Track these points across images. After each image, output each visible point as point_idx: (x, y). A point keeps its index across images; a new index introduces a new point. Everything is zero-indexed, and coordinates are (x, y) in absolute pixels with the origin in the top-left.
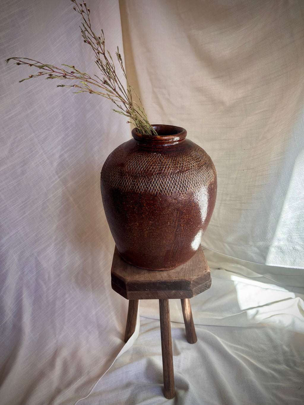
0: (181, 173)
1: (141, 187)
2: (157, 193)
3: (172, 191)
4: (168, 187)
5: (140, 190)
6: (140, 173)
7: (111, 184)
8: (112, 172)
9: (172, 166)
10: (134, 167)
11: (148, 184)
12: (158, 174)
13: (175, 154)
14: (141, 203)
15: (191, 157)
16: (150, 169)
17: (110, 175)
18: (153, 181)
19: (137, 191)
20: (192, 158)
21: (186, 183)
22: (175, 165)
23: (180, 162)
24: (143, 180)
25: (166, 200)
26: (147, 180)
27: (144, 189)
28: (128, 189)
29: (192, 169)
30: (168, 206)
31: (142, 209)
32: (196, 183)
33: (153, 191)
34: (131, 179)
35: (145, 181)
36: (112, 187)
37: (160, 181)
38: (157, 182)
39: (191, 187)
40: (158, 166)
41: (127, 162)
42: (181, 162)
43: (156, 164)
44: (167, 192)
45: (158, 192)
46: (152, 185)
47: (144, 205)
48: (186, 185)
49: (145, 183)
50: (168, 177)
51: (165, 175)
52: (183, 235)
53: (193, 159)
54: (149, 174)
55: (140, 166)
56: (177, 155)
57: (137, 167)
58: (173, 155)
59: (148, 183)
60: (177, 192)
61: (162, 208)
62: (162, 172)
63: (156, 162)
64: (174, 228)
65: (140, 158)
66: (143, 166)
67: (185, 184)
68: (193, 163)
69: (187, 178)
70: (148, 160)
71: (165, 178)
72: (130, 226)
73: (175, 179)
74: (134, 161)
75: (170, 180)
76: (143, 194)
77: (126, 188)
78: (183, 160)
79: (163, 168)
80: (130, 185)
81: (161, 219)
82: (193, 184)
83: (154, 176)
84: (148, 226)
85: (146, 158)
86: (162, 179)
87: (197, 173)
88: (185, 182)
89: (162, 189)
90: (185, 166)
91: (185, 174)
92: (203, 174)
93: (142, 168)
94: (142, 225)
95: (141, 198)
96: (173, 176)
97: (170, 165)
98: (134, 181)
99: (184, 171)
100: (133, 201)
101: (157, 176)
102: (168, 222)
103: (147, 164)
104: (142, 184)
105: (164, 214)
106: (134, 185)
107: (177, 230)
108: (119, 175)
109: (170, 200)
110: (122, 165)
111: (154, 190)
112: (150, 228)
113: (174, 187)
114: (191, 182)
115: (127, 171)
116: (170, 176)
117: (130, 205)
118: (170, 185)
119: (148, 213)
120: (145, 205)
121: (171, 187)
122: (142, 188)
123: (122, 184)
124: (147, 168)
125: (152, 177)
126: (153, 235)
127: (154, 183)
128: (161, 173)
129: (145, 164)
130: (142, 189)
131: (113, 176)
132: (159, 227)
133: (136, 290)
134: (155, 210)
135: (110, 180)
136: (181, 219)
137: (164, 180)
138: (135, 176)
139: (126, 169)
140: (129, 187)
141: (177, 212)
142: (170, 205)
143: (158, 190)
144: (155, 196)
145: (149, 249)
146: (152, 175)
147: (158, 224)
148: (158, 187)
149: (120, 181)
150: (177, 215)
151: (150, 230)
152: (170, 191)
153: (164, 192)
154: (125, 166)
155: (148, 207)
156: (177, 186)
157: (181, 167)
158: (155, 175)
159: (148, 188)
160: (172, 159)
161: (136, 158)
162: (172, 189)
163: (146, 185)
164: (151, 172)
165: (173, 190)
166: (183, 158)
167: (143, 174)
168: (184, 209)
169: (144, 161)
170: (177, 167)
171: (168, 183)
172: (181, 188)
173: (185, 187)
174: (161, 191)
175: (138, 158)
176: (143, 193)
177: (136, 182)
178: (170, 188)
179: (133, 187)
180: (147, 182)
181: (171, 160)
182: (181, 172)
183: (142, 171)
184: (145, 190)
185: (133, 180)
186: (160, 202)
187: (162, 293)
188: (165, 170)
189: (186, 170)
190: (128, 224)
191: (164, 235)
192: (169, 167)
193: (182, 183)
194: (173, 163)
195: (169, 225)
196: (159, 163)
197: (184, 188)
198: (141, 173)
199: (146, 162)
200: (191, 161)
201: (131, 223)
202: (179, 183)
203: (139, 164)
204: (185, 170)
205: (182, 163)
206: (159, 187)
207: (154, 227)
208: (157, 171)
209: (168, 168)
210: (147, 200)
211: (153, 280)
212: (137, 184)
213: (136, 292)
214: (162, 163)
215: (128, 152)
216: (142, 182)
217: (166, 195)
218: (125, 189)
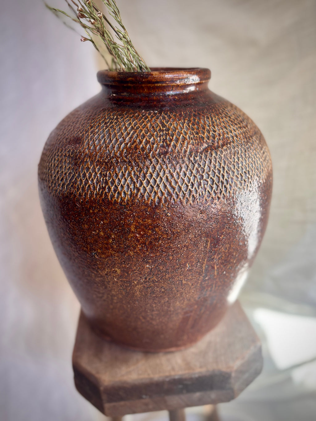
0: (212, 150)
1: (122, 187)
2: (160, 199)
3: (194, 193)
4: (186, 184)
5: (119, 194)
6: (118, 154)
7: (55, 184)
8: (55, 159)
9: (192, 136)
10: (103, 143)
11: (137, 179)
12: (159, 155)
13: (195, 111)
14: (124, 225)
15: (228, 118)
16: (141, 146)
17: (51, 165)
18: (151, 173)
19: (113, 196)
20: (230, 120)
21: (225, 174)
22: (197, 133)
23: (208, 128)
24: (125, 172)
25: (181, 216)
26: (134, 171)
27: (129, 193)
28: (92, 194)
29: (233, 142)
30: (187, 229)
31: (127, 239)
32: (245, 172)
33: (150, 196)
34: (97, 170)
35: (130, 173)
36: (56, 190)
37: (167, 171)
38: (158, 175)
39: (235, 183)
40: (160, 137)
41: (86, 132)
42: (209, 126)
43: (155, 133)
44: (184, 197)
45: (163, 197)
46: (148, 182)
47: (130, 230)
48: (226, 177)
49: (131, 178)
50: (183, 162)
51: (176, 159)
52: (215, 286)
53: (232, 121)
54: (138, 157)
55: (117, 140)
56: (198, 114)
57: (111, 141)
58: (191, 112)
59: (138, 177)
60: (206, 196)
61: (174, 234)
62: (170, 150)
63: (154, 129)
64: (200, 274)
65: (116, 123)
66: (124, 140)
67: (223, 176)
68: (234, 130)
69: (227, 162)
70: (135, 126)
71: (178, 163)
72: (101, 276)
73: (199, 165)
74: (104, 130)
75: (188, 167)
76: (128, 204)
77: (88, 192)
78: (213, 122)
79: (171, 140)
80: (97, 183)
81: (171, 258)
82: (239, 176)
83: (150, 160)
84: (141, 274)
85: (129, 120)
86: (169, 165)
87: (245, 151)
88: (222, 172)
89: (171, 191)
90: (220, 135)
91: (222, 152)
92: (256, 155)
93: (121, 143)
94: (128, 273)
95: (124, 212)
96: (194, 159)
97: (186, 134)
98: (106, 176)
99: (218, 147)
100: (105, 221)
101: (158, 161)
102: (186, 263)
103: (133, 134)
104: (123, 180)
105: (178, 247)
106: (106, 183)
107: (204, 277)
108: (69, 163)
109: (190, 213)
110: (78, 141)
111: (153, 194)
112: (146, 278)
113: (200, 184)
114: (235, 171)
115: (88, 152)
116: (189, 159)
117: (99, 231)
118: (190, 179)
119: (142, 247)
120: (133, 229)
121: (193, 185)
122: (125, 189)
123: (79, 183)
124: (135, 142)
125: (148, 163)
126: (153, 292)
127: (151, 176)
128: (166, 153)
129: (128, 134)
130: (124, 193)
131: (57, 166)
132: (167, 276)
133: (121, 399)
134: (157, 240)
135: (52, 177)
136: (215, 254)
137: (175, 169)
138: (106, 163)
139: (85, 148)
140: (95, 188)
141: (207, 241)
142: (190, 225)
143: (162, 194)
144: (154, 207)
145: (144, 318)
146: (147, 157)
147: (164, 269)
148: (161, 186)
149: (73, 176)
150: (205, 247)
151: (146, 282)
152: (190, 194)
153: (177, 198)
154: (83, 143)
155: (139, 234)
156: (206, 180)
157: (211, 138)
158: (153, 157)
159: (138, 190)
160: (190, 121)
161: (106, 123)
162: (195, 188)
163: (134, 182)
164: (143, 151)
165: (196, 191)
166: (212, 119)
167: (126, 157)
168: (222, 233)
169: (126, 128)
170: (203, 138)
171: (185, 174)
172: (214, 186)
173: (222, 183)
174: (169, 194)
175: (112, 123)
176: (128, 200)
177: (110, 177)
178: (190, 187)
179: (104, 188)
180: (135, 175)
181: (188, 124)
182: (212, 148)
183: (123, 150)
184: (131, 195)
185: (102, 171)
186: (168, 220)
187: (174, 400)
188: (175, 146)
189: (223, 145)
190: (97, 272)
191: (178, 291)
192: (184, 139)
193: (215, 173)
194: (193, 130)
195: (189, 270)
196: (160, 130)
197: (220, 186)
198: (121, 154)
199: (131, 130)
200: (229, 126)
201: (104, 269)
202: (209, 175)
203: (115, 135)
204: (220, 144)
205: (211, 129)
206: (165, 186)
207: (154, 277)
208: (157, 148)
209: (183, 142)
210: (138, 217)
211: (157, 377)
212: (113, 182)
213: (122, 403)
214: (168, 130)
215: (90, 112)
216: (123, 175)
217: (181, 202)
218: (86, 194)
